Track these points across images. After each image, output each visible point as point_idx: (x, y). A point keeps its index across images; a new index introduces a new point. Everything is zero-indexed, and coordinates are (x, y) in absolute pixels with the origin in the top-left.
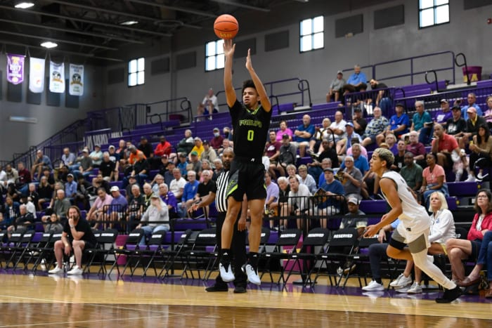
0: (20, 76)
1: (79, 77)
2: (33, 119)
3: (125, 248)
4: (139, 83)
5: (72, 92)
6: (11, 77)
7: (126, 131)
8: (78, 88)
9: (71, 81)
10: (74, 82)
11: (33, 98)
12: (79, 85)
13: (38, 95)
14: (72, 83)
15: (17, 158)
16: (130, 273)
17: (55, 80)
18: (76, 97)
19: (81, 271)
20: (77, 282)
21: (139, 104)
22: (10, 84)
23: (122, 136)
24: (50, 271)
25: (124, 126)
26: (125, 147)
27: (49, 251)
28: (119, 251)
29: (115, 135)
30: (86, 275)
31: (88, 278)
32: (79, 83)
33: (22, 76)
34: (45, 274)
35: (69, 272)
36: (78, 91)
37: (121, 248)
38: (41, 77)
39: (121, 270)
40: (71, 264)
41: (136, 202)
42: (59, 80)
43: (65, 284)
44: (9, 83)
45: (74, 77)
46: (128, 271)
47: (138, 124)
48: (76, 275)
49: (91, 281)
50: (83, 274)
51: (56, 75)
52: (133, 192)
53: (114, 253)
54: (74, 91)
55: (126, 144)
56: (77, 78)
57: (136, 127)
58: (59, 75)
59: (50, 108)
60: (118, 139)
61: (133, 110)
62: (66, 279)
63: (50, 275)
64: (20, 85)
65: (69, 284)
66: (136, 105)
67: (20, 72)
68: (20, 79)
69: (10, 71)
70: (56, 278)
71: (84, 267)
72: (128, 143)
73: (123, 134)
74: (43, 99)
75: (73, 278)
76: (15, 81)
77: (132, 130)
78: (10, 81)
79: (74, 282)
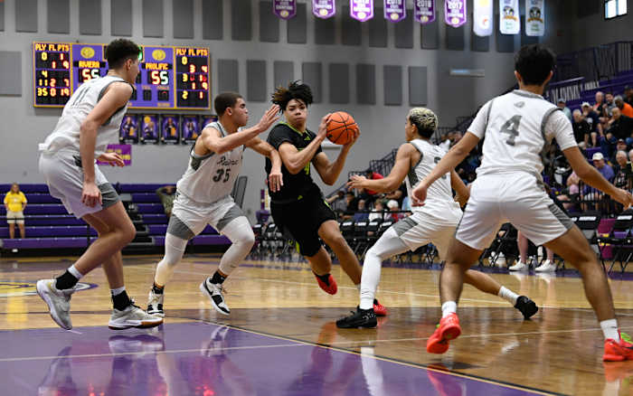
0: (461, 16)
1: (539, 12)
2: (479, 72)
3: (612, 235)
4: (620, 13)
5: (529, 32)
6: (451, 18)
7: (603, 80)
8: (537, 26)
9: (527, 17)
10: (532, 19)
11: (478, 43)
12: (538, 22)
13: (486, 38)
14: (529, 21)
15: (462, 123)
16: (620, 270)
17: (506, 17)
18: (535, 39)
19: (554, 268)
20: (548, 281)
21: (621, 42)
22: (449, 27)
23: (598, 87)
24: (511, 268)
25: (601, 74)
26: (604, 101)
27: (509, 241)
28: (603, 240)
29: (590, 86)
30: (560, 272)
31: (563, 276)
32: (538, 19)
33: (464, 15)
34: (505, 270)
35: (537, 269)
36: (537, 30)
37: (606, 235)
38: (489, 15)
39: (608, 266)
40: (540, 259)
41: (623, 175)
42: (512, 18)
43: (532, 284)
44: (448, 25)
45: (532, 11)
46: (617, 267)
47: (620, 69)
48: (547, 272)
49: (567, 279)
50: (556, 271)
51: (508, 11)
52: (618, 160)
53: (597, 243)
54: (532, 30)
55: (605, 96)
56: (535, 12)
57: (617, 73)
58: (512, 10)
59: (501, 56)
60: (594, 91)
61: (612, 51)
62: (534, 277)
63: (511, 273)
64: (461, 28)
65: (537, 284)
66: (616, 44)
67: (461, 11)
68: (461, 20)
69: (449, 11)
70: (519, 277)
71: (557, 262)
72: (608, 95)
73: (600, 84)
74: (492, 43)
75: (543, 276)
76: (455, 22)
77: (612, 78)
78: (449, 23)
79: (544, 281)
